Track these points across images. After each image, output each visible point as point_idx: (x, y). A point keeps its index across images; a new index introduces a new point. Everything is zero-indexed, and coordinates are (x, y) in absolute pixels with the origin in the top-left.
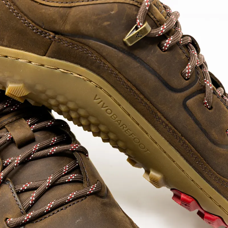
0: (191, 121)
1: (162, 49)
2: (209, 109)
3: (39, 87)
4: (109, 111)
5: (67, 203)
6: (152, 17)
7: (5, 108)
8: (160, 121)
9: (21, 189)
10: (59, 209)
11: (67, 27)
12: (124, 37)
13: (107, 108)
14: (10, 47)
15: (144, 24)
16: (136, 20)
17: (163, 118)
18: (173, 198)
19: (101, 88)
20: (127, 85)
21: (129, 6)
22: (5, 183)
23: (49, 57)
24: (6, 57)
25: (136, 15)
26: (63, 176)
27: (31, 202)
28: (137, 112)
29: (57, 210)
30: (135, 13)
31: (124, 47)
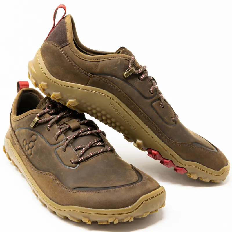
0: (155, 113)
1: (140, 80)
2: (163, 107)
3: (83, 101)
4: (116, 110)
5: (99, 154)
6: (135, 65)
7: (65, 114)
8: (141, 113)
9: (76, 148)
10: (95, 156)
11: (98, 70)
12: (124, 74)
13: (115, 109)
14: (70, 82)
15: (132, 68)
16: (128, 66)
17: (142, 111)
18: (148, 155)
19: (113, 99)
20: (125, 96)
21: (125, 60)
22: (69, 146)
23: (88, 86)
24: (68, 86)
25: (129, 64)
26: (95, 143)
27: (82, 153)
28: (130, 110)
29: (94, 156)
30: (128, 63)
31: (124, 78)
